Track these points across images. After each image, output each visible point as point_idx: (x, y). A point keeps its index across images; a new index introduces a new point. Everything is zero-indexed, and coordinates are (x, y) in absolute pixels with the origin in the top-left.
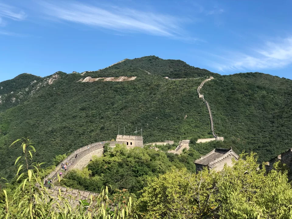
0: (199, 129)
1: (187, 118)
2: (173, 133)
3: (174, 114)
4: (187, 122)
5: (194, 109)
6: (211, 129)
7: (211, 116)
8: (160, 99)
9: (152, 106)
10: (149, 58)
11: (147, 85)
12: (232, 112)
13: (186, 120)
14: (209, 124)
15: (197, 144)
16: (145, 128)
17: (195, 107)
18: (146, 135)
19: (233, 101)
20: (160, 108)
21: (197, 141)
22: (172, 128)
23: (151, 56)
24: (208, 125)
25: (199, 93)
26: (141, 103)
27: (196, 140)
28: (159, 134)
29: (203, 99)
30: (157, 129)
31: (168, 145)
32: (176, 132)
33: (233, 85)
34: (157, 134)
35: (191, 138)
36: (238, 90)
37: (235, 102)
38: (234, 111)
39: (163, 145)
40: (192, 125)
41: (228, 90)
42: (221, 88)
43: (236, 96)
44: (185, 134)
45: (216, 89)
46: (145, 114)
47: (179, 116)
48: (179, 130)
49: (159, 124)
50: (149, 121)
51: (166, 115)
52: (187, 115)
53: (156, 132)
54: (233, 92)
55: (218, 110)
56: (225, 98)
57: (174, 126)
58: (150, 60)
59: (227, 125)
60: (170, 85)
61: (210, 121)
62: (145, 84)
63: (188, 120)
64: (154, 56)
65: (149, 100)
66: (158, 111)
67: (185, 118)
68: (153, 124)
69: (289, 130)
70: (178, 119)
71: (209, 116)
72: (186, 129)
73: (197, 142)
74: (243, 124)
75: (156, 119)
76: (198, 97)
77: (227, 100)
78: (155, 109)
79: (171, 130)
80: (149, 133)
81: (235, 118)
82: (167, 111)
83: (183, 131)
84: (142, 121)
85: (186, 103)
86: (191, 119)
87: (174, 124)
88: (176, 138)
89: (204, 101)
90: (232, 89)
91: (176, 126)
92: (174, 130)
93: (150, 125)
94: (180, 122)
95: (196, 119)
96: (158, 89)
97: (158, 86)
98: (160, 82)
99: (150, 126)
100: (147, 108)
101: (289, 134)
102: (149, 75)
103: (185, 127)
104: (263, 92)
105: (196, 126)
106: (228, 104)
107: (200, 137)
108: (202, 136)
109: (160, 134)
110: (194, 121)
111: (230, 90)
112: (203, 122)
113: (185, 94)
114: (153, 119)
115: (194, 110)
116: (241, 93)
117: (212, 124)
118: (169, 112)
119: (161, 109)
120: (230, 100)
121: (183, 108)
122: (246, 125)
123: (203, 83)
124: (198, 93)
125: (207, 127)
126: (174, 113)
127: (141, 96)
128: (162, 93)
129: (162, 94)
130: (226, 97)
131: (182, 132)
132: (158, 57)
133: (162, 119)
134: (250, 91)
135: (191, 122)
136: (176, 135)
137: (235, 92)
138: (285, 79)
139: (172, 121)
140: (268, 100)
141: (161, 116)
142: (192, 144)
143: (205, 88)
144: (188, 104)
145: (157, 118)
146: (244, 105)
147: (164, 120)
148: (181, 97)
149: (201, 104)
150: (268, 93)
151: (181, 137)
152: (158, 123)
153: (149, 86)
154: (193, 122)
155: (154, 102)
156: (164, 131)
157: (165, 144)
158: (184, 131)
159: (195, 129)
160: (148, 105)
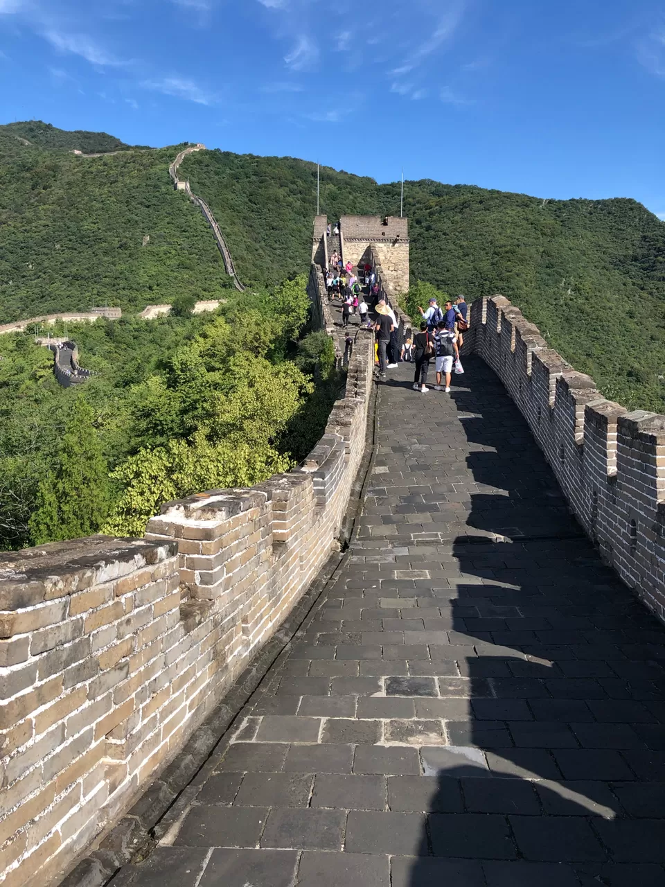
0: (191, 272)
1: (151, 243)
2: (114, 286)
3: (109, 233)
4: (152, 253)
5: (167, 220)
6: (227, 272)
7: (218, 235)
8: (63, 198)
9: (39, 215)
10: (28, 126)
11: (24, 168)
12: (268, 233)
13: (149, 248)
14: (217, 258)
15: (195, 316)
16: (24, 277)
17: (169, 214)
18: (27, 297)
19: (267, 204)
20: (66, 219)
21: (194, 308)
22: (109, 274)
23: (32, 121)
24: (217, 261)
25: (174, 177)
26: (7, 210)
27: (191, 303)
28: (68, 293)
29: (190, 193)
30: (60, 278)
31: (104, 323)
32: (122, 283)
33: (257, 166)
34: (62, 293)
35: (173, 298)
36: (273, 178)
37: (271, 206)
38: (273, 229)
39: (88, 323)
40: (168, 262)
41: (247, 177)
42: (228, 171)
43: (271, 191)
44: (150, 288)
45: (217, 174)
46: (20, 237)
47: (127, 238)
48: (131, 277)
49: (64, 265)
50: (35, 257)
51: (83, 237)
52: (150, 236)
53: (59, 287)
54: (261, 182)
55: (233, 223)
56: (245, 195)
57: (115, 266)
58: (31, 130)
59: (264, 264)
60: (88, 166)
61: (220, 249)
62: (19, 166)
63: (154, 248)
64: (40, 122)
65: (32, 201)
66: (60, 227)
67: (144, 244)
68: (46, 264)
69: (435, 269)
70: (123, 246)
71: (216, 238)
72: (154, 273)
73: (194, 311)
74: (299, 262)
75: (55, 250)
76: (175, 188)
77: (250, 201)
78: (50, 224)
79: (106, 277)
80: (37, 290)
81: (277, 246)
82: (87, 226)
83: (143, 279)
84: (10, 257)
85: (141, 203)
86: (165, 248)
87: (112, 260)
88: (126, 302)
89: (192, 198)
90: (256, 174)
91: (118, 267)
92: (116, 279)
93: (40, 267)
94: (130, 255)
95: (179, 247)
96: (54, 176)
97: (55, 169)
98: (59, 162)
99: (40, 271)
100: (24, 220)
101: (442, 281)
102: (28, 147)
103: (148, 270)
104: (327, 186)
105: (182, 266)
106: (253, 211)
107: (198, 296)
108: (204, 293)
109: (74, 291)
110: (174, 252)
111: (254, 177)
112: (199, 253)
113: (135, 182)
114: (45, 250)
115: (168, 223)
116: (282, 186)
117: (228, 260)
118: (96, 229)
119: (68, 223)
120: (256, 202)
121: (133, 216)
122: (306, 264)
123: (181, 156)
124: (173, 179)
125: (214, 268)
126: (109, 230)
127: (6, 193)
128: (69, 183)
129: (67, 187)
130: (245, 193)
131: (141, 281)
132: (49, 124)
133: (76, 249)
134: (300, 182)
135: (165, 254)
136: (122, 292)
137: (266, 181)
138: (346, 173)
139: (106, 253)
140: (345, 205)
141: (70, 240)
142: (179, 318)
143: (190, 170)
144: (148, 207)
145: (58, 246)
146: (293, 214)
147: (80, 253)
148: (125, 190)
149: (186, 207)
150: (340, 189)
151: (140, 296)
152: (63, 260)
153: (29, 170)
154: (170, 255)
155: (47, 206)
156: (83, 282)
157: (93, 318)
158: (147, 279)
159: (181, 273)
160: (29, 214)
